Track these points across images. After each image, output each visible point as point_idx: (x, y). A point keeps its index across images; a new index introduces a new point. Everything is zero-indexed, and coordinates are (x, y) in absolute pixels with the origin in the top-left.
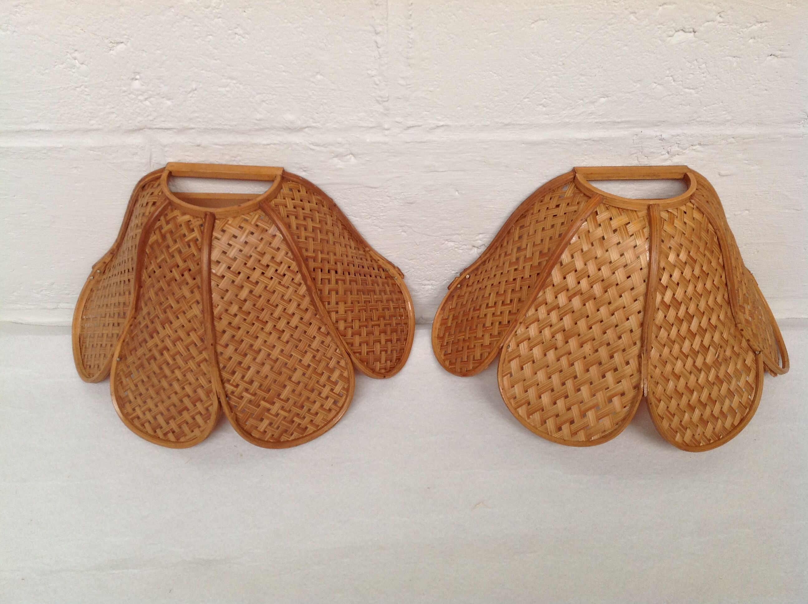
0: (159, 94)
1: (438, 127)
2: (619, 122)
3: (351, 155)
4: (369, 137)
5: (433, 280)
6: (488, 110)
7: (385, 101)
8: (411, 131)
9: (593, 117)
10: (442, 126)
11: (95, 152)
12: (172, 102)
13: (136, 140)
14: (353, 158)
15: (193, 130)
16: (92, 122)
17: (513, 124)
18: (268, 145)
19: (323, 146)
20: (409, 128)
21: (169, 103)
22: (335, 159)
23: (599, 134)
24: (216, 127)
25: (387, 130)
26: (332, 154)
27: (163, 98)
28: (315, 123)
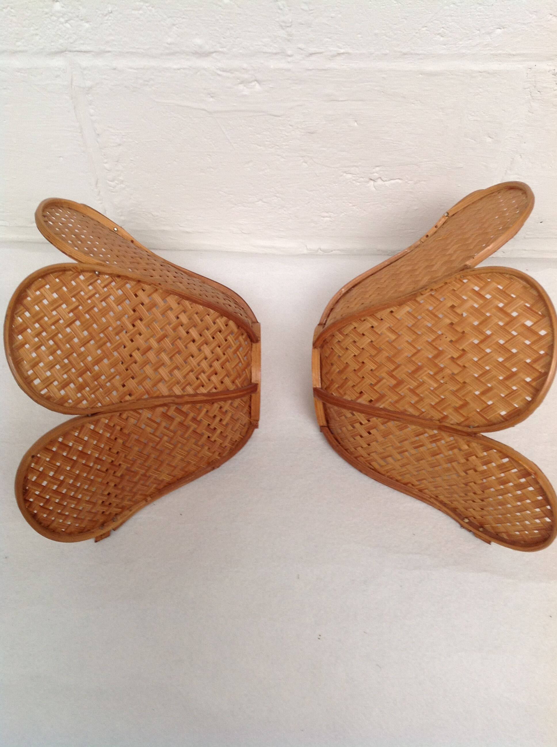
0: (78, 16)
1: (339, 54)
2: (514, 55)
3: (256, 82)
4: (273, 64)
5: (331, 212)
6: (387, 38)
7: (288, 27)
8: (313, 58)
9: (488, 48)
10: (343, 53)
11: (22, 74)
12: (91, 25)
13: (58, 62)
14: (257, 85)
15: (110, 54)
16: (19, 44)
17: (412, 54)
18: (179, 69)
19: (229, 71)
20: (311, 54)
21: (87, 25)
22: (240, 85)
23: (494, 66)
24: (131, 50)
25: (289, 56)
26: (238, 80)
27: (82, 20)
28: (222, 48)
